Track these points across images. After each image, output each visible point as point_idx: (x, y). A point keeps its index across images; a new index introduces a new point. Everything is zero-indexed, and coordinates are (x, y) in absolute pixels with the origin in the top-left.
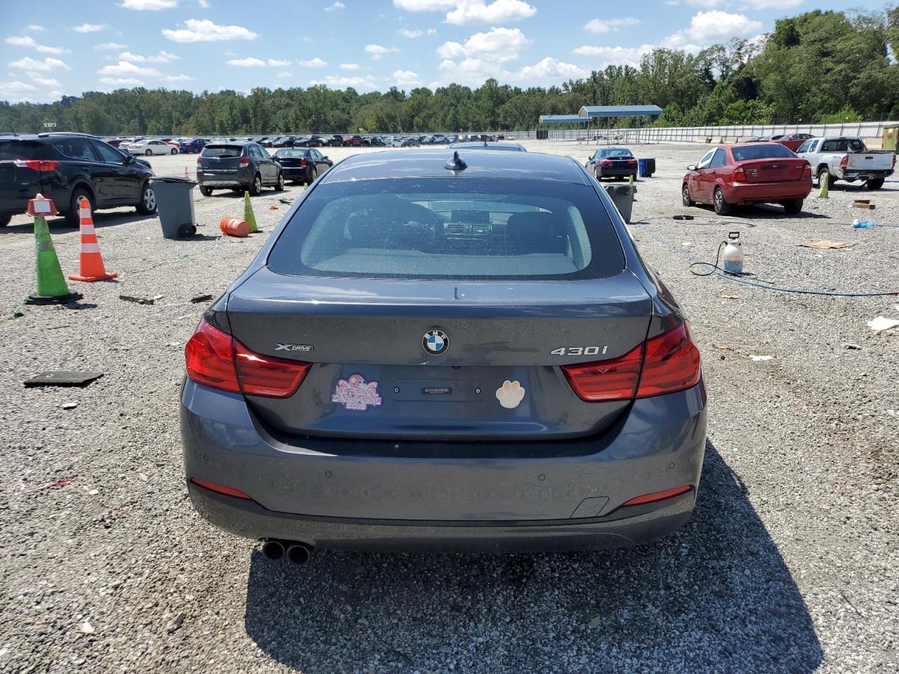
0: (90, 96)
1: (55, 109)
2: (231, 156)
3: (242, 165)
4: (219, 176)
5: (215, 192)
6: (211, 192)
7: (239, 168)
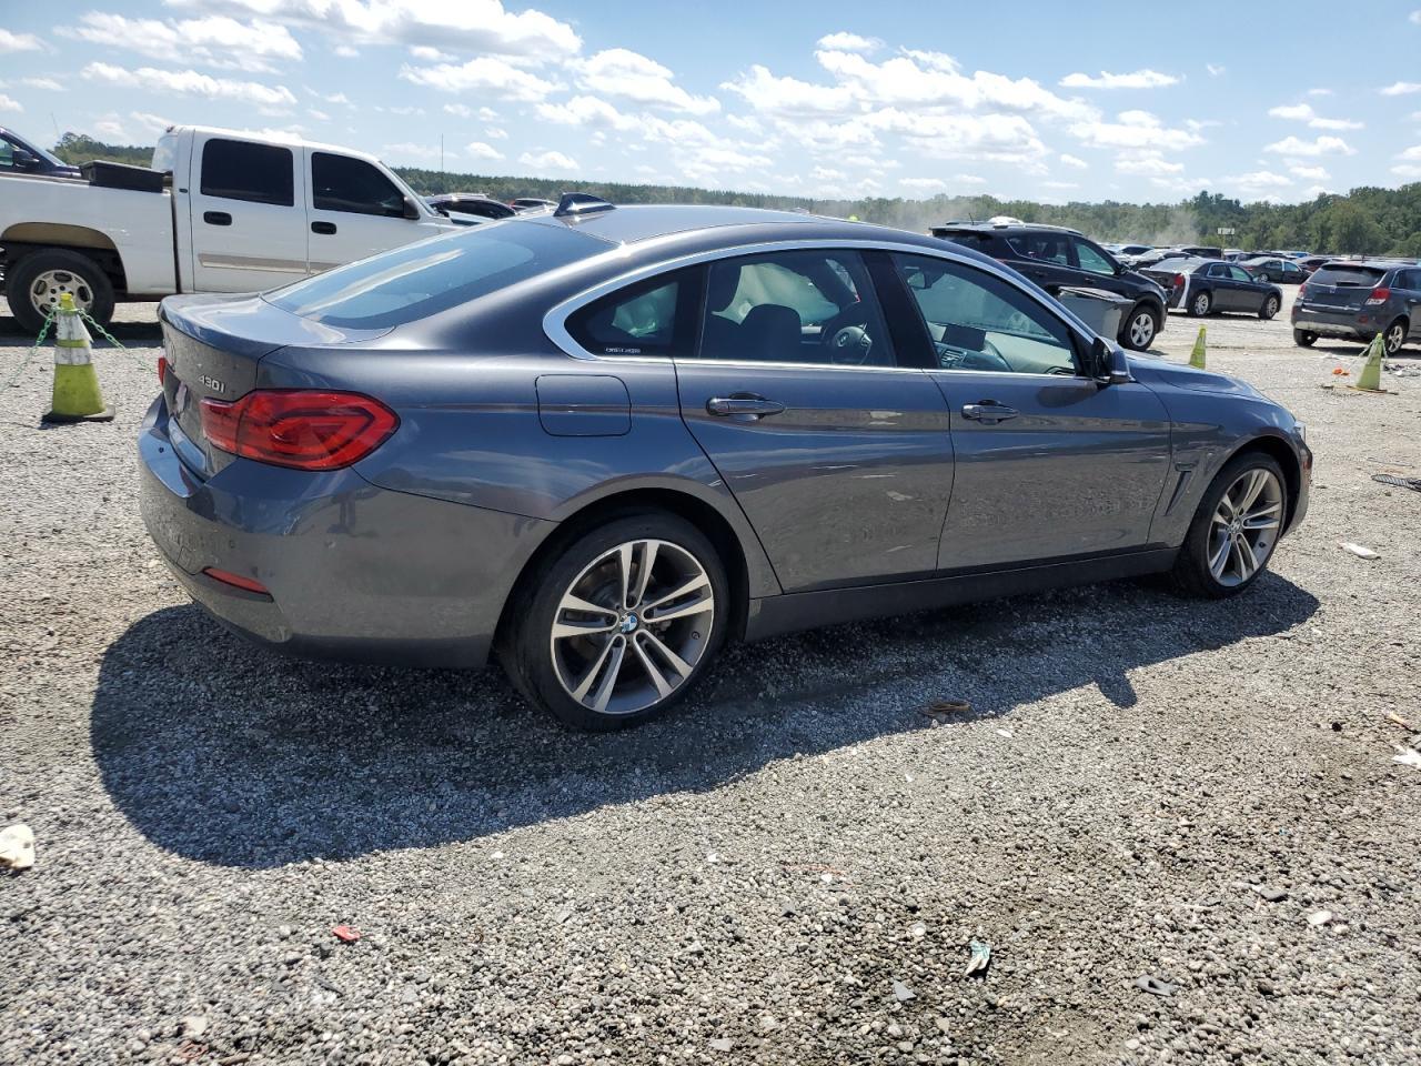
0: (1363, 195)
1: (1298, 212)
2: (1358, 285)
3: (1371, 302)
4: (1324, 315)
5: (1320, 342)
6: (1314, 340)
7: (1363, 307)
